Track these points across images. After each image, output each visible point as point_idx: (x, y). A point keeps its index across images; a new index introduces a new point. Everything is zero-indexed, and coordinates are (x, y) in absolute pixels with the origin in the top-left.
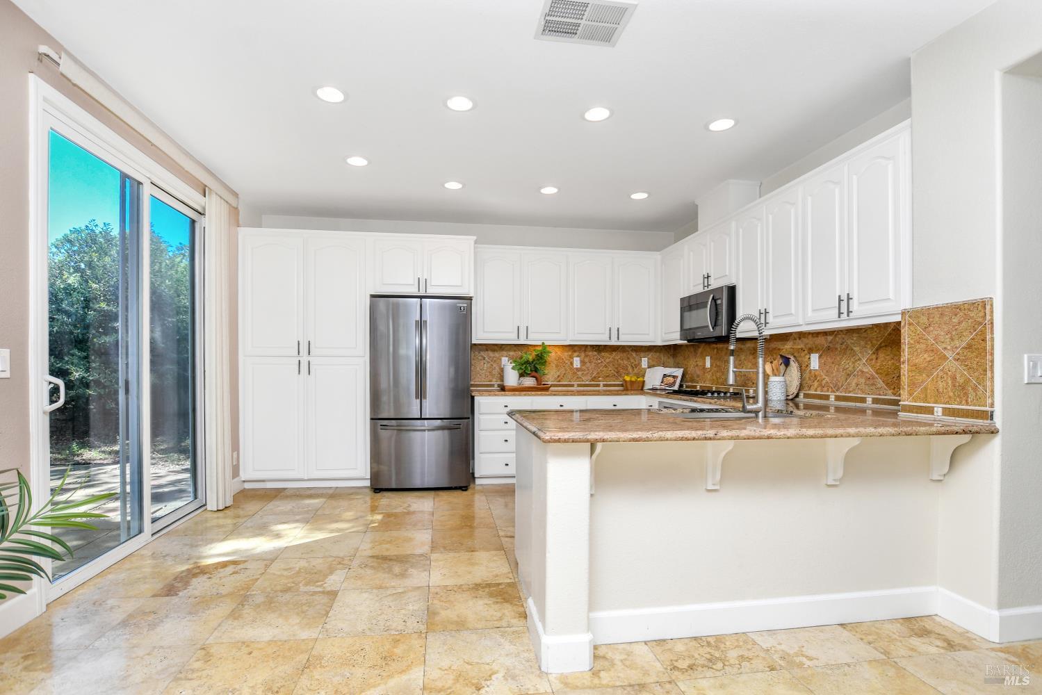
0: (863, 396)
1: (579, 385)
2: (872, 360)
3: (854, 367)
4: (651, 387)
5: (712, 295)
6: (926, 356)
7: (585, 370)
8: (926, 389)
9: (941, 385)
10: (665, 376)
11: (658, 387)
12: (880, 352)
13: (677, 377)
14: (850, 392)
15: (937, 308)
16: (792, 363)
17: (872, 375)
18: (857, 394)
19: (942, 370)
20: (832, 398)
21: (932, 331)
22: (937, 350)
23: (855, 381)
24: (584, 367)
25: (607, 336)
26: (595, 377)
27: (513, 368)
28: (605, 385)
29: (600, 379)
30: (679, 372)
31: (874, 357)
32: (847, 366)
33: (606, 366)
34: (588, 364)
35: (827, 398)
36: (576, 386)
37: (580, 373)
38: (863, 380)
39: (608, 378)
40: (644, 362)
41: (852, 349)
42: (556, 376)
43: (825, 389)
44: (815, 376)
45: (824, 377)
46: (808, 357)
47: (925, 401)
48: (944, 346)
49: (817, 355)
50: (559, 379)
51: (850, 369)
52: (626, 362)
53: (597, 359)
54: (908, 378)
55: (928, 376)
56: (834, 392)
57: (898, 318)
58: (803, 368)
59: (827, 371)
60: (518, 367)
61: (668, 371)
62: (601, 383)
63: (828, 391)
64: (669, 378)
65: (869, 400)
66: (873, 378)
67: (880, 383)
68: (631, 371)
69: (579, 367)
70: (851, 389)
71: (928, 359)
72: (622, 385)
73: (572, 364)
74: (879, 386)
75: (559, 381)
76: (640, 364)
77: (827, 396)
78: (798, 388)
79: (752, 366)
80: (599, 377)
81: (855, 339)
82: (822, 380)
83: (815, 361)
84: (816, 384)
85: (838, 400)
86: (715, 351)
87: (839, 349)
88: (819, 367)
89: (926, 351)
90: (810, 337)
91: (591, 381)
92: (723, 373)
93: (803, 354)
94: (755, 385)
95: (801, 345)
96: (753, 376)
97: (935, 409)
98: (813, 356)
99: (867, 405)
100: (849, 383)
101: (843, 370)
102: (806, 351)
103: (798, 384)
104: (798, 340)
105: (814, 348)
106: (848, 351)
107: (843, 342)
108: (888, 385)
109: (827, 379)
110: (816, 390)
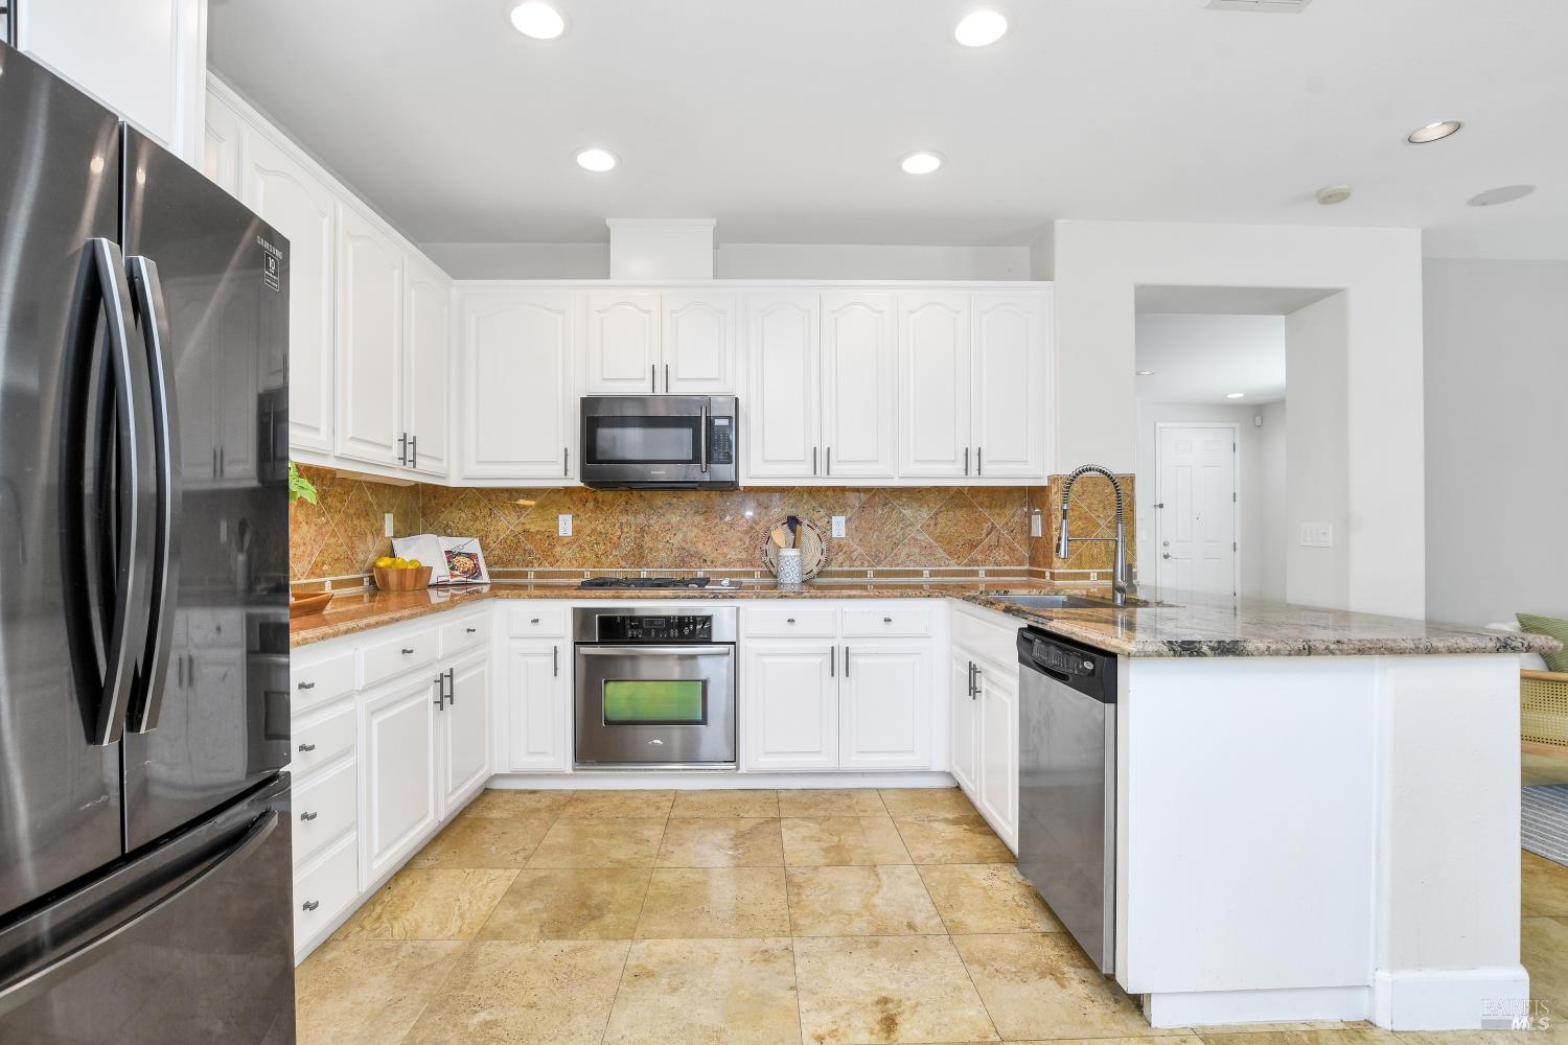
0: (917, 569)
2: (929, 525)
3: (903, 534)
4: (437, 581)
6: (1080, 523)
7: (301, 545)
8: (1081, 555)
9: (1095, 551)
10: (450, 554)
11: (452, 580)
12: (939, 517)
13: (475, 556)
14: (898, 565)
16: (803, 527)
17: (930, 544)
18: (908, 567)
19: (1096, 537)
20: (870, 573)
21: (1085, 499)
23: (906, 550)
25: (397, 452)
28: (334, 585)
30: (474, 545)
31: (932, 522)
32: (893, 534)
33: (333, 534)
35: (861, 574)
38: (917, 550)
39: (338, 566)
40: (389, 524)
41: (900, 513)
43: (858, 563)
44: (840, 546)
45: (855, 546)
46: (826, 520)
47: (1080, 567)
49: (842, 519)
51: (897, 537)
56: (873, 566)
57: (1045, 483)
58: (824, 535)
59: (860, 540)
61: (449, 543)
63: (862, 566)
65: (926, 573)
66: (931, 547)
67: (940, 553)
68: (370, 545)
70: (900, 562)
71: (1082, 526)
74: (939, 555)
76: (380, 528)
77: (862, 572)
78: (821, 564)
79: (702, 534)
80: (324, 564)
81: (904, 500)
82: (852, 552)
83: (839, 526)
84: (841, 557)
85: (878, 574)
86: (591, 505)
87: (880, 512)
88: (847, 534)
89: (1080, 518)
90: (829, 493)
91: (308, 577)
92: (616, 546)
93: (816, 516)
94: (709, 563)
95: (814, 504)
96: (706, 549)
97: (1092, 574)
98: (835, 519)
99: (923, 579)
100: (896, 555)
101: (888, 537)
102: (822, 512)
103: (823, 558)
104: (805, 496)
105: (837, 508)
106: (894, 515)
107: (887, 504)
108: (950, 554)
109: (860, 550)
110: (841, 565)
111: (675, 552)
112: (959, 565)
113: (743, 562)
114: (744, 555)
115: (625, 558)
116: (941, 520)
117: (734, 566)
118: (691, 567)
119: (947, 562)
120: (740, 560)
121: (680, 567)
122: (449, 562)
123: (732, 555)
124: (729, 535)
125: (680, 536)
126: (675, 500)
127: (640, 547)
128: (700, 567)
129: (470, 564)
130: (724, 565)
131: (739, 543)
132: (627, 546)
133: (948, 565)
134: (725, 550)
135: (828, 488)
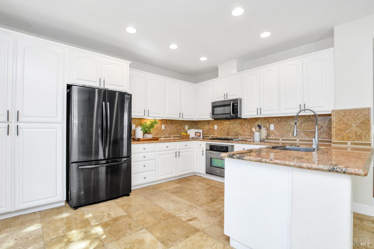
0: (295, 139)
1: (164, 137)
2: (299, 127)
4: (192, 137)
5: (232, 102)
6: (343, 125)
7: (166, 131)
8: (343, 136)
9: (350, 135)
10: (196, 133)
11: (195, 137)
12: (302, 124)
13: (201, 133)
14: (289, 138)
15: (348, 110)
16: (262, 127)
18: (292, 138)
19: (351, 130)
20: (281, 140)
21: (346, 117)
22: (348, 124)
24: (166, 129)
25: (179, 116)
26: (170, 134)
27: (141, 130)
28: (173, 137)
29: (172, 134)
30: (201, 131)
32: (288, 129)
33: (174, 129)
34: (168, 128)
35: (279, 140)
36: (163, 137)
37: (164, 132)
39: (174, 134)
40: (187, 127)
41: (290, 123)
42: (155, 133)
43: (277, 137)
44: (272, 132)
45: (276, 132)
46: (269, 125)
47: (343, 140)
48: (351, 122)
49: (273, 125)
50: (156, 134)
51: (289, 130)
52: (180, 127)
53: (171, 126)
54: (335, 133)
55: (344, 132)
56: (281, 138)
57: (330, 113)
58: (268, 129)
59: (278, 131)
60: (144, 129)
61: (196, 131)
62: (172, 136)
63: (278, 137)
64: (198, 133)
65: (298, 140)
67: (303, 135)
68: (182, 131)
69: (164, 129)
70: (289, 137)
71: (345, 126)
72: (179, 137)
73: (161, 128)
75: (157, 136)
76: (185, 128)
77: (278, 139)
78: (266, 136)
79: (240, 129)
80: (171, 133)
81: (291, 120)
82: (275, 134)
83: (272, 127)
84: (272, 135)
85: (283, 140)
86: (220, 123)
87: (284, 123)
88: (274, 129)
89: (343, 124)
90: (270, 119)
91: (168, 135)
92: (224, 131)
93: (266, 124)
94: (242, 136)
95: (266, 122)
96: (241, 132)
97: (348, 143)
98: (271, 125)
99: (296, 142)
100: (288, 135)
101: (286, 130)
102: (268, 124)
103: (266, 135)
104: (263, 119)
105: (272, 122)
106: (288, 124)
107: (286, 121)
108: (306, 135)
109: (278, 133)
110: (273, 137)
111: (235, 133)
112: (309, 138)
113: (249, 136)
114: (249, 134)
115: (226, 134)
116: (303, 125)
117: (247, 137)
118: (238, 136)
119: (305, 137)
120: (248, 135)
121: (236, 136)
122: (195, 134)
123: (247, 134)
124: (246, 129)
125: (236, 129)
126: (235, 122)
127: (228, 132)
128: (240, 136)
129: (199, 134)
130: (245, 136)
131: (248, 131)
132: (226, 131)
133: (305, 138)
134: (245, 133)
135: (269, 117)
